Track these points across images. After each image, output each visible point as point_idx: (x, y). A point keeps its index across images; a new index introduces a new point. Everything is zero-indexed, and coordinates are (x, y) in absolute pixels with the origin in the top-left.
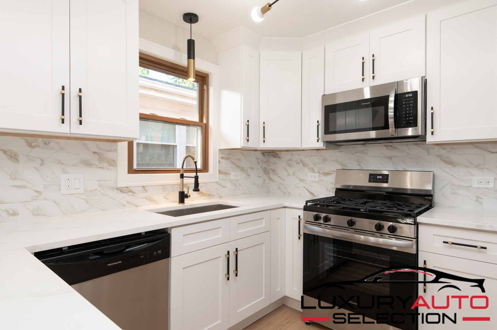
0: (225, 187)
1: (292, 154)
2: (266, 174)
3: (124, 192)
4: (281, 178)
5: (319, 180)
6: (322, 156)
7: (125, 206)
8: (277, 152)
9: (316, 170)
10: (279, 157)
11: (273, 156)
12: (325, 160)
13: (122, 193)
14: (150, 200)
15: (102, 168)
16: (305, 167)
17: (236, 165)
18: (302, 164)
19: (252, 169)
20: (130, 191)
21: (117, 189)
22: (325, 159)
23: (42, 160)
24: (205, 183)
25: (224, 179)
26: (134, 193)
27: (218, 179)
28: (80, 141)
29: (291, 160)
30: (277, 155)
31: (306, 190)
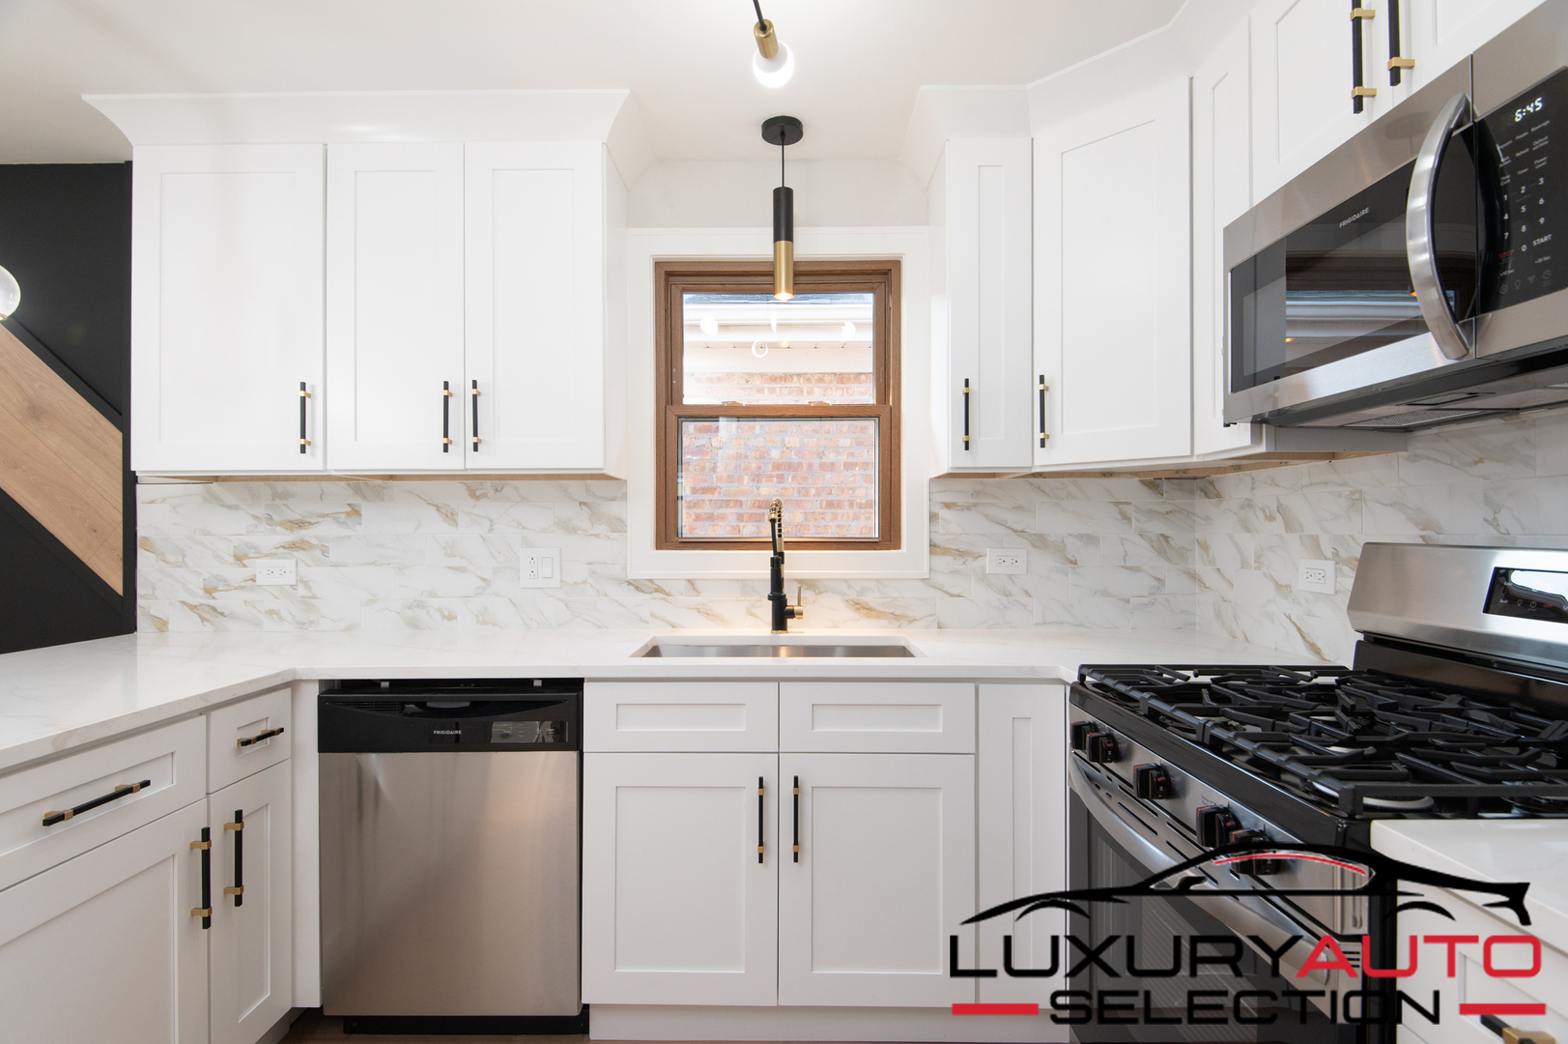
0: (959, 596)
1: (1253, 479)
2: (1169, 560)
3: (643, 592)
4: (1224, 577)
5: (1336, 592)
6: (1345, 484)
7: (647, 622)
8: (1213, 477)
9: (1326, 548)
10: (1218, 496)
11: (1202, 490)
12: (1357, 500)
13: (640, 594)
14: (707, 614)
15: (597, 536)
16: (1292, 532)
17: (1009, 528)
18: (1282, 521)
19: (1091, 540)
20: (659, 590)
21: (629, 583)
22: (1357, 496)
23: (491, 521)
24: (878, 581)
25: (956, 572)
26: (667, 594)
27: (926, 570)
28: (553, 482)
29: (1249, 504)
30: (1211, 488)
31: (1295, 628)
